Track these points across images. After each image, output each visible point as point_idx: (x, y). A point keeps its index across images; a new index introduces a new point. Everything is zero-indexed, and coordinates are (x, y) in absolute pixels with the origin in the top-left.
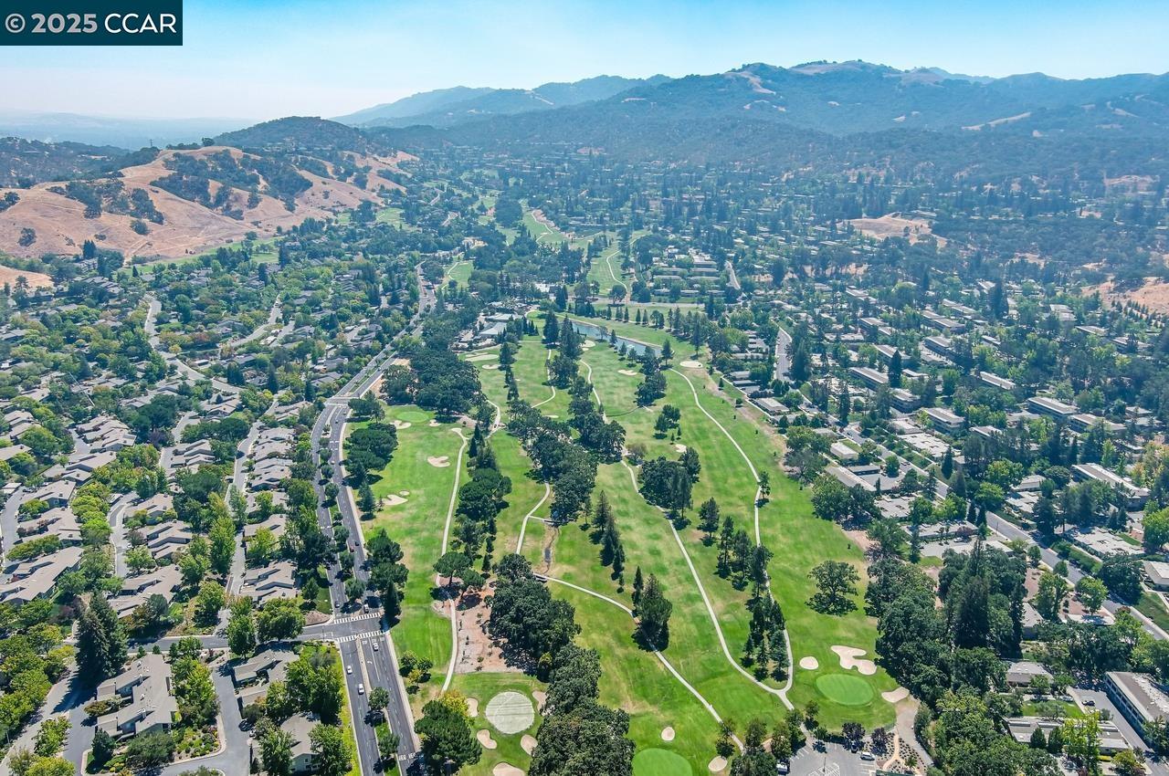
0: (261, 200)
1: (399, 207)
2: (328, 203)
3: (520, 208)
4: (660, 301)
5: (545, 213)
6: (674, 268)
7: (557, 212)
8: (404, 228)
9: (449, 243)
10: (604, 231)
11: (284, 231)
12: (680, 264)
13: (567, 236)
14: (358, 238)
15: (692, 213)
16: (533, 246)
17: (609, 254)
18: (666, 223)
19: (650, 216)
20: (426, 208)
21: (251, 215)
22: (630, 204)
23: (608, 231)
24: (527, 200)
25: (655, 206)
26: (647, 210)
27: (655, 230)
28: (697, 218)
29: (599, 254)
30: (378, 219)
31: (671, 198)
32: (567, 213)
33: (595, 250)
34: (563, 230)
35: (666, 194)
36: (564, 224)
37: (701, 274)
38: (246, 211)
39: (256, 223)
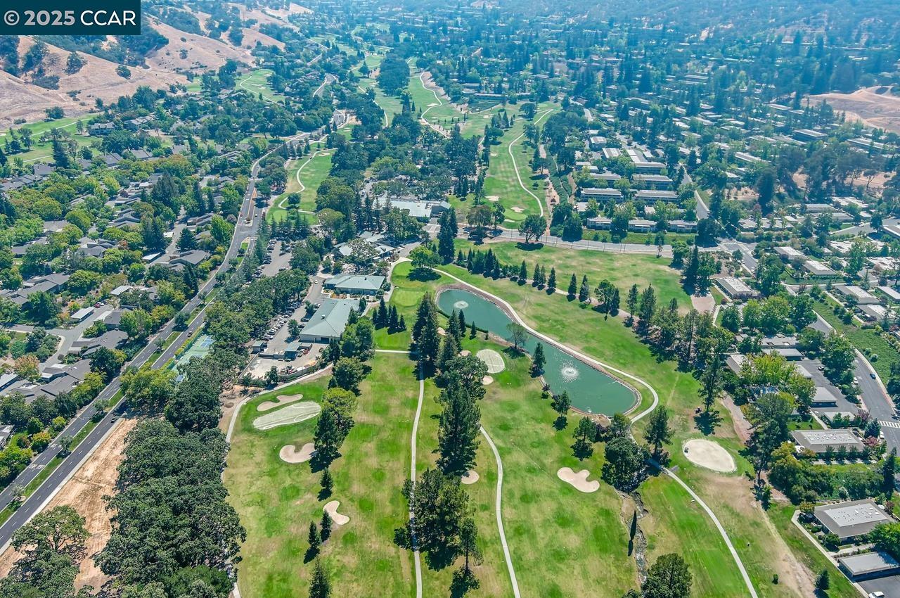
0: (85, 63)
1: (270, 67)
2: (186, 65)
3: (408, 69)
4: (596, 239)
5: (435, 77)
6: (608, 175)
7: (447, 77)
8: (265, 98)
9: (312, 121)
10: (504, 103)
11: (106, 104)
12: (613, 165)
13: (460, 109)
14: (200, 113)
15: (608, 80)
16: (415, 129)
17: (510, 139)
18: (577, 92)
19: (554, 84)
20: (300, 70)
21: (69, 82)
22: (530, 66)
23: (507, 104)
24: (416, 59)
25: (560, 68)
26: (552, 75)
27: (566, 104)
28: (613, 87)
29: (499, 139)
30: (240, 85)
31: (578, 60)
32: (459, 77)
33: (493, 136)
34: (454, 100)
35: (571, 55)
36: (454, 93)
37: (648, 186)
38: (64, 77)
39: (73, 94)
